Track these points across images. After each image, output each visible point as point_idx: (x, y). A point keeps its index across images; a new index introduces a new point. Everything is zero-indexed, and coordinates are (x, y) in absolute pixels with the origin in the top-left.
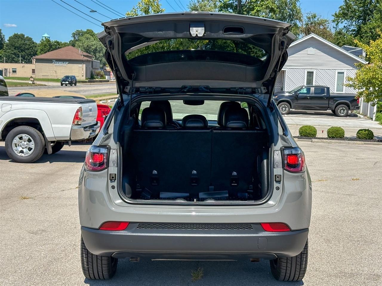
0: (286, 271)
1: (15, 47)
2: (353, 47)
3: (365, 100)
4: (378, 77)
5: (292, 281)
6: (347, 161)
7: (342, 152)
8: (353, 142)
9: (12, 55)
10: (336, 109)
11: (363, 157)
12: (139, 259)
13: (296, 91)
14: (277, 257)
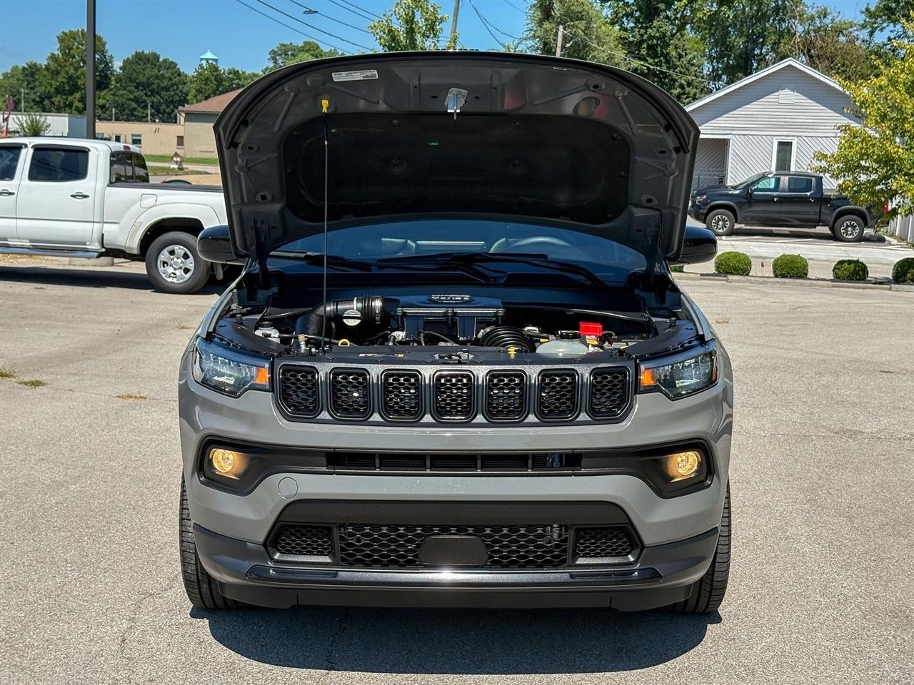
1: (137, 83)
4: (874, 152)
9: (130, 102)
10: (836, 225)
13: (748, 184)
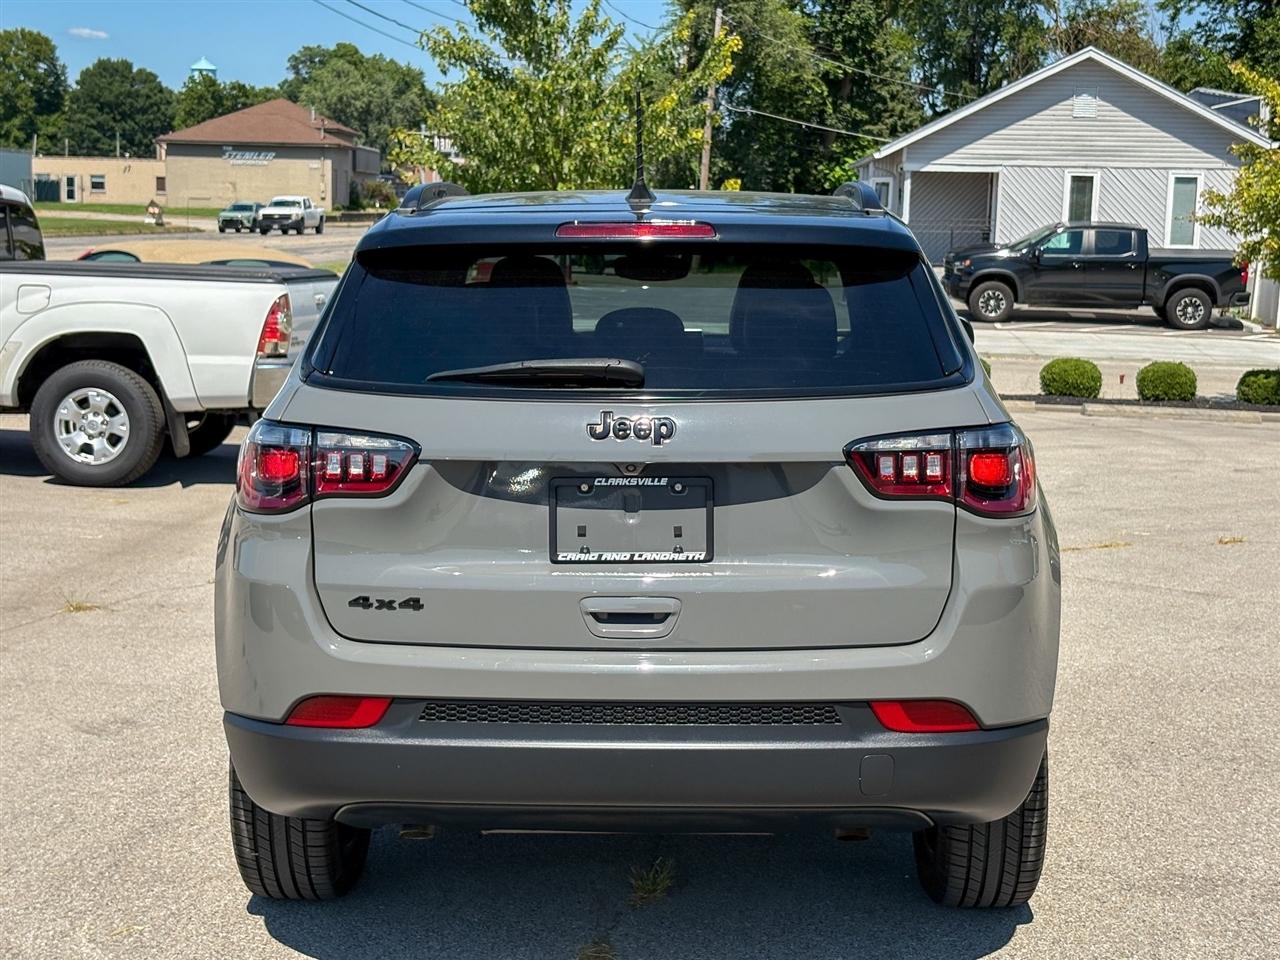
0: (968, 873)
1: (101, 104)
2: (1229, 94)
3: (1269, 272)
5: (993, 907)
6: (1203, 476)
7: (1185, 449)
8: (1224, 413)
9: (92, 130)
10: (1168, 304)
11: (1260, 463)
12: (431, 829)
13: (1033, 241)
14: (932, 824)
